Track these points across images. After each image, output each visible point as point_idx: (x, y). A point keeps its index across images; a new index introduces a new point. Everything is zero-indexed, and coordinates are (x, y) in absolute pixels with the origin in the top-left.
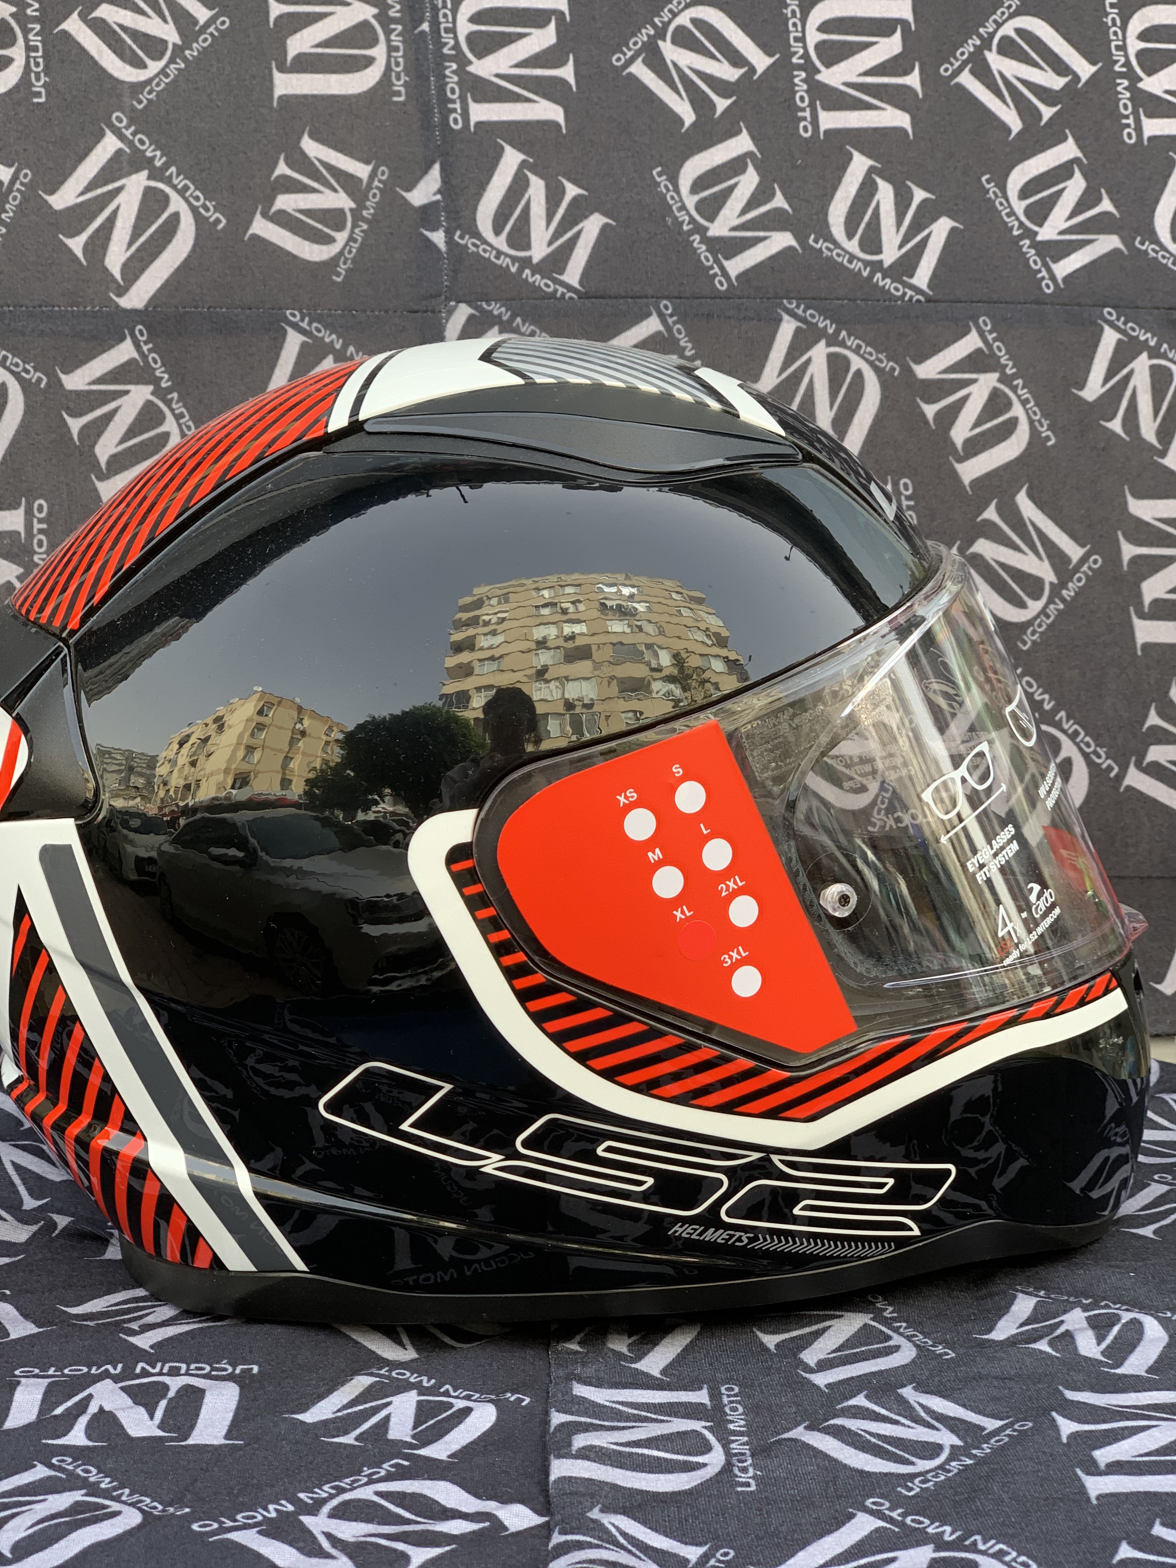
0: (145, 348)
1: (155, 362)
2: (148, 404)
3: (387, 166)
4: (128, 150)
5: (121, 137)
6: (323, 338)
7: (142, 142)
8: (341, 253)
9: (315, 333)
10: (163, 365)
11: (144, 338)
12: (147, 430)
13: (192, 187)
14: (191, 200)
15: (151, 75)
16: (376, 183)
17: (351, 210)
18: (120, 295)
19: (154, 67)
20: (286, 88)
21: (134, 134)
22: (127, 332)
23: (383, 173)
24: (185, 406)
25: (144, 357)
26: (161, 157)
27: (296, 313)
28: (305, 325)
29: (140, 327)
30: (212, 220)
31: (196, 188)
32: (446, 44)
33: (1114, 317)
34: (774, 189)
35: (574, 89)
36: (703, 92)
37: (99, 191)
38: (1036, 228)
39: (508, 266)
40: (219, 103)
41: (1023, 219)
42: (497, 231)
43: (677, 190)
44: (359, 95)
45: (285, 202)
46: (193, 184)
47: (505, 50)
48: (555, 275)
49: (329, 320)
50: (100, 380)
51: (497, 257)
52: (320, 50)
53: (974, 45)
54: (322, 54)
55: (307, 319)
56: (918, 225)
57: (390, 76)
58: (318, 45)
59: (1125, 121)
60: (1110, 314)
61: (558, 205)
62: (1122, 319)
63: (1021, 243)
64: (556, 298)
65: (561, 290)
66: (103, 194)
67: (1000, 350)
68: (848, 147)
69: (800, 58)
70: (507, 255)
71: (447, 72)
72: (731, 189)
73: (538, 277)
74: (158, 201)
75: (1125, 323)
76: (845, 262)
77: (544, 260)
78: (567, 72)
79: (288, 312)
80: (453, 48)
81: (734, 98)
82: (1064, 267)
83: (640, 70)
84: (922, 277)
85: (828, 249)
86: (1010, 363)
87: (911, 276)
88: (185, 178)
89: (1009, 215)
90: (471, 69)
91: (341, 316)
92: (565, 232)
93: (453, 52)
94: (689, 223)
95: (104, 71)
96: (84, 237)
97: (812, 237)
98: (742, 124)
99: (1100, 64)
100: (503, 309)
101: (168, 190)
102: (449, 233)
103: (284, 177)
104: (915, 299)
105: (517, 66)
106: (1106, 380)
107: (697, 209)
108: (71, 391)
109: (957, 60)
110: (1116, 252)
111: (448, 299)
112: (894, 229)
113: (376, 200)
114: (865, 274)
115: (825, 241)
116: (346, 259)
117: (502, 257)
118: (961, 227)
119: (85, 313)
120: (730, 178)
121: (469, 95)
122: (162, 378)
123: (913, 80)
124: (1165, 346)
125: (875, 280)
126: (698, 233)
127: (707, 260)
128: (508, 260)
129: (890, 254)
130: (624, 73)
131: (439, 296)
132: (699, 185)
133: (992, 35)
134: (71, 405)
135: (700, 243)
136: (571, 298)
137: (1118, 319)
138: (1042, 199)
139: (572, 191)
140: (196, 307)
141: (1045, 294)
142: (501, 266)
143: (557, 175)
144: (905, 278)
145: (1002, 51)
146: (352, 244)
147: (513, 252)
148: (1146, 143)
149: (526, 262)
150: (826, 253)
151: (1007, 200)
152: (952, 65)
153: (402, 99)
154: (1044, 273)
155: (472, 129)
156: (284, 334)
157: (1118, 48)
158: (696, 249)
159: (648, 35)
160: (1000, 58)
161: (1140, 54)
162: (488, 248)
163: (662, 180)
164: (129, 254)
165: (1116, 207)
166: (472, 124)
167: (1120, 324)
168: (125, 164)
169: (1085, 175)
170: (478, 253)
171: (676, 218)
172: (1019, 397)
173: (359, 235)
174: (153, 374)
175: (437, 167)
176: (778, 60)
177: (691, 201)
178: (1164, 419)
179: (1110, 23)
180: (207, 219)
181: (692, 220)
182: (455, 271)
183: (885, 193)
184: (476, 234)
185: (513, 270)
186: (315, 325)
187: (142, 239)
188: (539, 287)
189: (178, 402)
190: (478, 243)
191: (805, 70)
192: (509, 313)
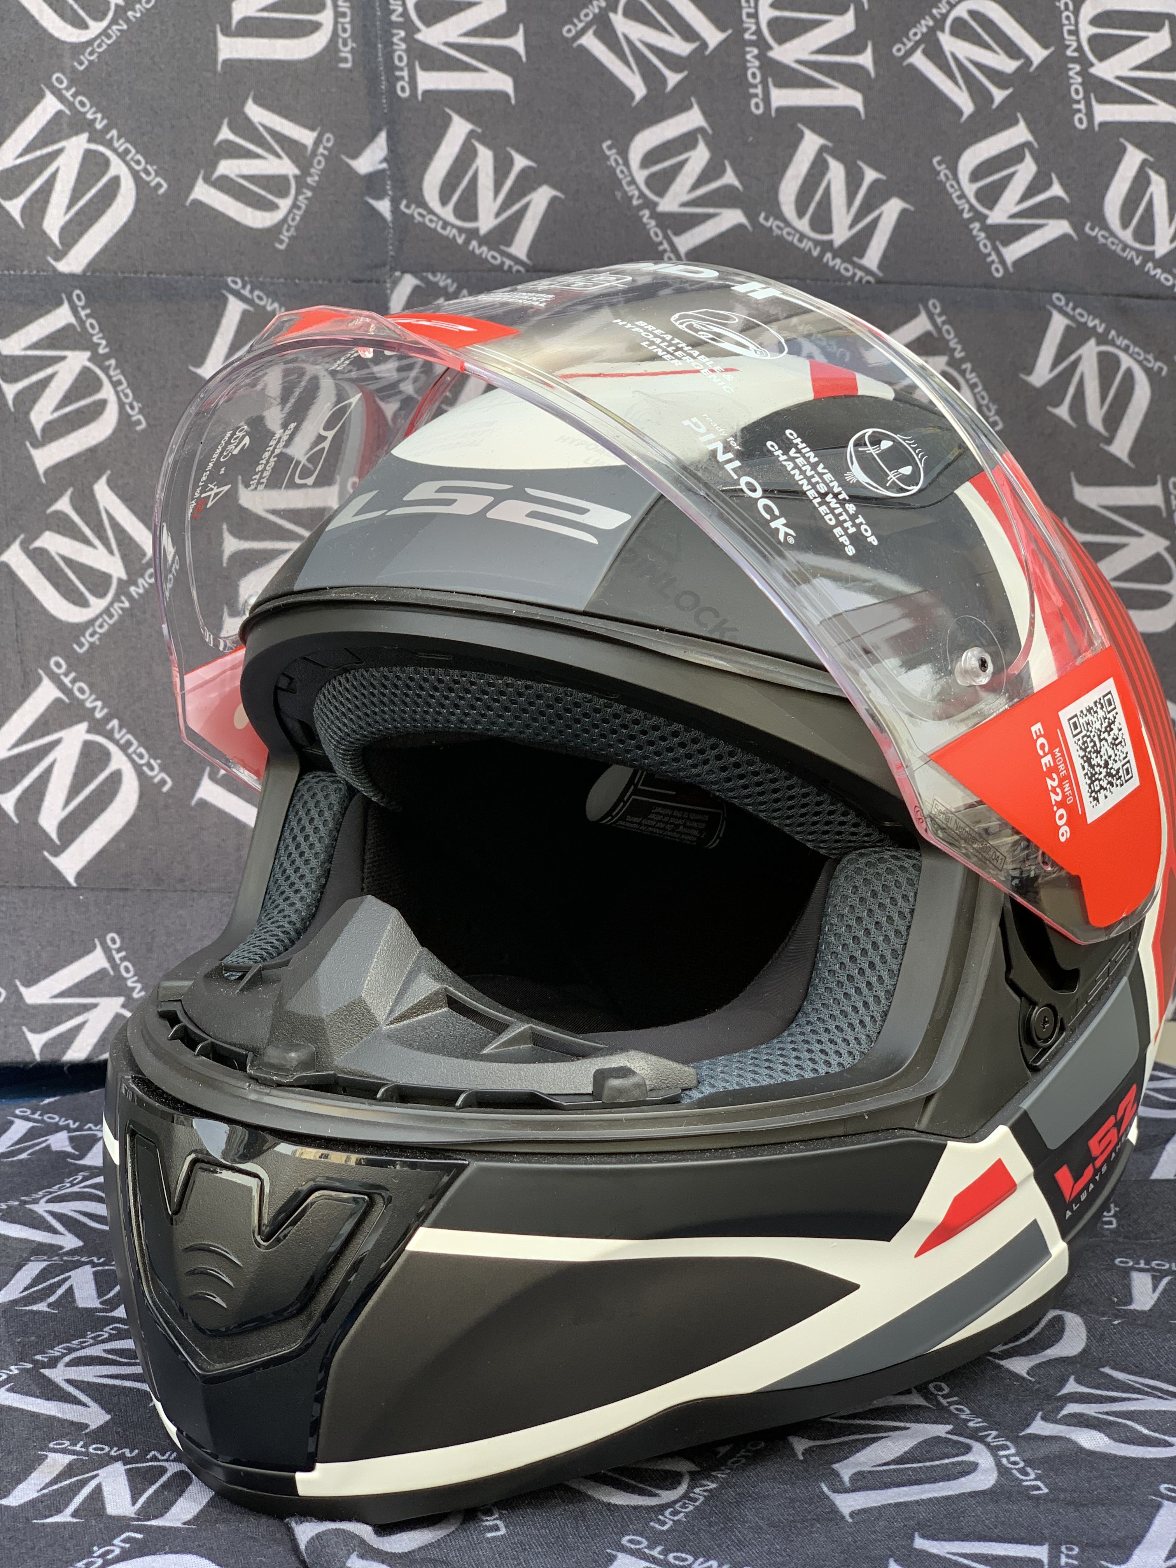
0: (83, 313)
1: (92, 326)
2: (85, 371)
3: (332, 133)
4: (68, 112)
5: (61, 98)
6: (264, 307)
7: (82, 104)
8: (284, 220)
9: (257, 301)
10: (101, 330)
11: (82, 303)
12: (84, 397)
13: (133, 151)
14: (132, 163)
15: (93, 36)
16: (321, 150)
17: (296, 177)
18: (58, 259)
19: (96, 28)
20: (231, 52)
21: (74, 96)
22: (64, 296)
23: (328, 140)
24: (123, 373)
25: (82, 322)
26: (102, 119)
27: (239, 281)
28: (246, 292)
29: (78, 292)
30: (153, 184)
31: (137, 152)
32: (394, 11)
33: (1063, 303)
34: (724, 165)
35: (524, 59)
36: (655, 66)
37: (38, 153)
38: (985, 211)
39: (454, 237)
40: (162, 66)
41: (973, 201)
42: (444, 202)
43: (627, 164)
44: (305, 61)
45: (227, 167)
46: (135, 147)
47: (454, 19)
48: (502, 247)
49: (271, 288)
50: (35, 346)
51: (444, 228)
52: (265, 14)
53: (927, 26)
54: (268, 19)
55: (248, 287)
56: (868, 206)
57: (337, 42)
58: (264, 9)
59: (1076, 106)
60: (1059, 299)
61: (506, 175)
62: (1071, 305)
63: (972, 226)
64: (504, 271)
65: (508, 262)
66: (42, 157)
67: (948, 332)
68: (800, 126)
69: (753, 34)
70: (453, 226)
71: (395, 40)
72: (682, 164)
73: (485, 249)
74: (97, 164)
75: (1074, 309)
76: (795, 241)
77: (491, 232)
78: (517, 42)
79: (229, 279)
80: (401, 15)
81: (685, 73)
82: (1014, 251)
83: (591, 42)
84: (872, 258)
85: (778, 227)
86: (959, 347)
87: (861, 256)
88: (127, 141)
89: (960, 197)
90: (419, 37)
91: (285, 284)
92: (513, 203)
93: (401, 20)
94: (639, 198)
95: (44, 31)
96: (22, 200)
97: (763, 215)
98: (693, 99)
99: (1052, 49)
100: (449, 281)
101: (108, 153)
102: (395, 204)
103: (227, 142)
104: (864, 281)
105: (467, 34)
106: (1055, 365)
107: (647, 183)
108: (6, 357)
109: (909, 39)
110: (1065, 237)
111: (393, 269)
112: (844, 209)
113: (321, 167)
114: (815, 253)
115: (776, 218)
116: (289, 227)
117: (449, 228)
118: (912, 208)
119: (22, 277)
120: (680, 153)
121: (417, 64)
122: (99, 345)
123: (866, 59)
124: (1113, 333)
125: (825, 260)
126: (647, 207)
127: (656, 235)
128: (454, 231)
129: (840, 234)
130: (575, 45)
131: (384, 265)
132: (649, 159)
133: (945, 16)
134: (6, 370)
135: (651, 217)
136: (518, 271)
137: (1067, 304)
138: (993, 182)
139: (520, 162)
140: (136, 272)
141: (994, 277)
142: (447, 238)
143: (507, 145)
144: (855, 259)
145: (955, 33)
146: (295, 211)
147: (459, 223)
148: (1096, 128)
149: (473, 234)
150: (777, 232)
151: (958, 183)
152: (904, 44)
153: (349, 65)
154: (994, 257)
155: (420, 97)
156: (225, 301)
157: (1070, 32)
158: (645, 225)
159: (600, 7)
160: (953, 40)
161: (1092, 39)
162: (435, 219)
163: (612, 154)
164: (68, 217)
165: (1067, 192)
166: (420, 92)
167: (1069, 309)
168: (65, 126)
169: (1036, 160)
170: (424, 224)
171: (625, 193)
172: (967, 381)
173: (302, 202)
174: (91, 340)
175: (383, 135)
176: (730, 35)
177: (641, 176)
178: (1111, 406)
179: (1062, 7)
180: (148, 183)
181: (642, 195)
182: (401, 241)
183: (836, 172)
184: (423, 204)
185: (460, 240)
186: (256, 293)
187: (81, 203)
188: (486, 259)
189: (115, 369)
190: (424, 212)
191: (758, 47)
192: (455, 285)
